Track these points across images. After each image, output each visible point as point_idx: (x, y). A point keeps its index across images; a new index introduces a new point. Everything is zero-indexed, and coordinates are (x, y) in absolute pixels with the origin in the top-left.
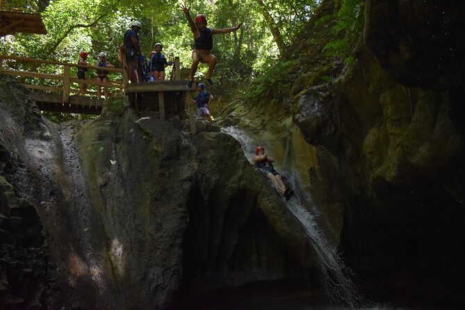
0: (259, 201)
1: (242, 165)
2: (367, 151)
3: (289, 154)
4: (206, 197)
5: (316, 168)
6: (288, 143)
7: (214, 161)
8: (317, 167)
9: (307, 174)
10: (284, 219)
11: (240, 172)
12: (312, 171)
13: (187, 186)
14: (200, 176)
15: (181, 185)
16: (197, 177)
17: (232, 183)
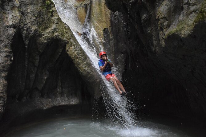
0: (67, 48)
1: (56, 20)
3: (89, 17)
4: (27, 42)
5: (109, 30)
6: (89, 9)
7: (34, 15)
9: (102, 32)
10: (85, 63)
11: (54, 26)
12: (105, 31)
13: (11, 31)
14: (22, 25)
15: (7, 30)
16: (20, 26)
17: (47, 34)
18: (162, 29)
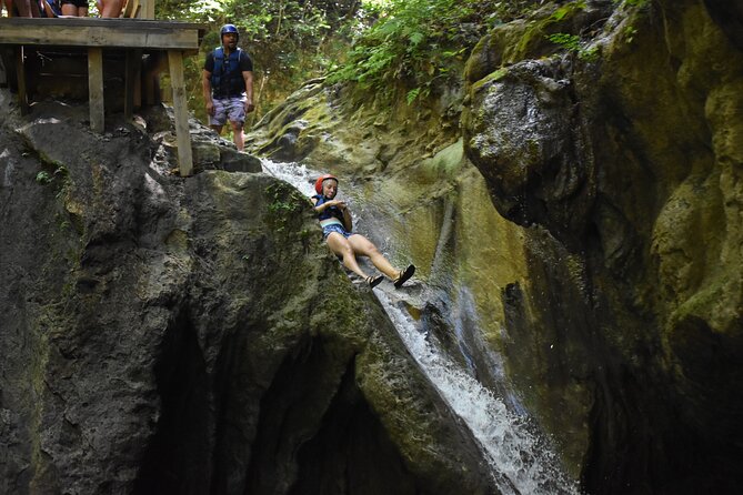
0: (359, 371)
1: (317, 267)
2: (663, 247)
3: (451, 245)
4: (212, 353)
5: (523, 288)
6: (448, 214)
7: (240, 253)
8: (524, 284)
9: (497, 301)
10: (427, 424)
11: (311, 289)
12: (510, 294)
13: (158, 320)
14: (195, 292)
15: (142, 318)
16: (188, 296)
17: (287, 317)
18: (672, 293)
